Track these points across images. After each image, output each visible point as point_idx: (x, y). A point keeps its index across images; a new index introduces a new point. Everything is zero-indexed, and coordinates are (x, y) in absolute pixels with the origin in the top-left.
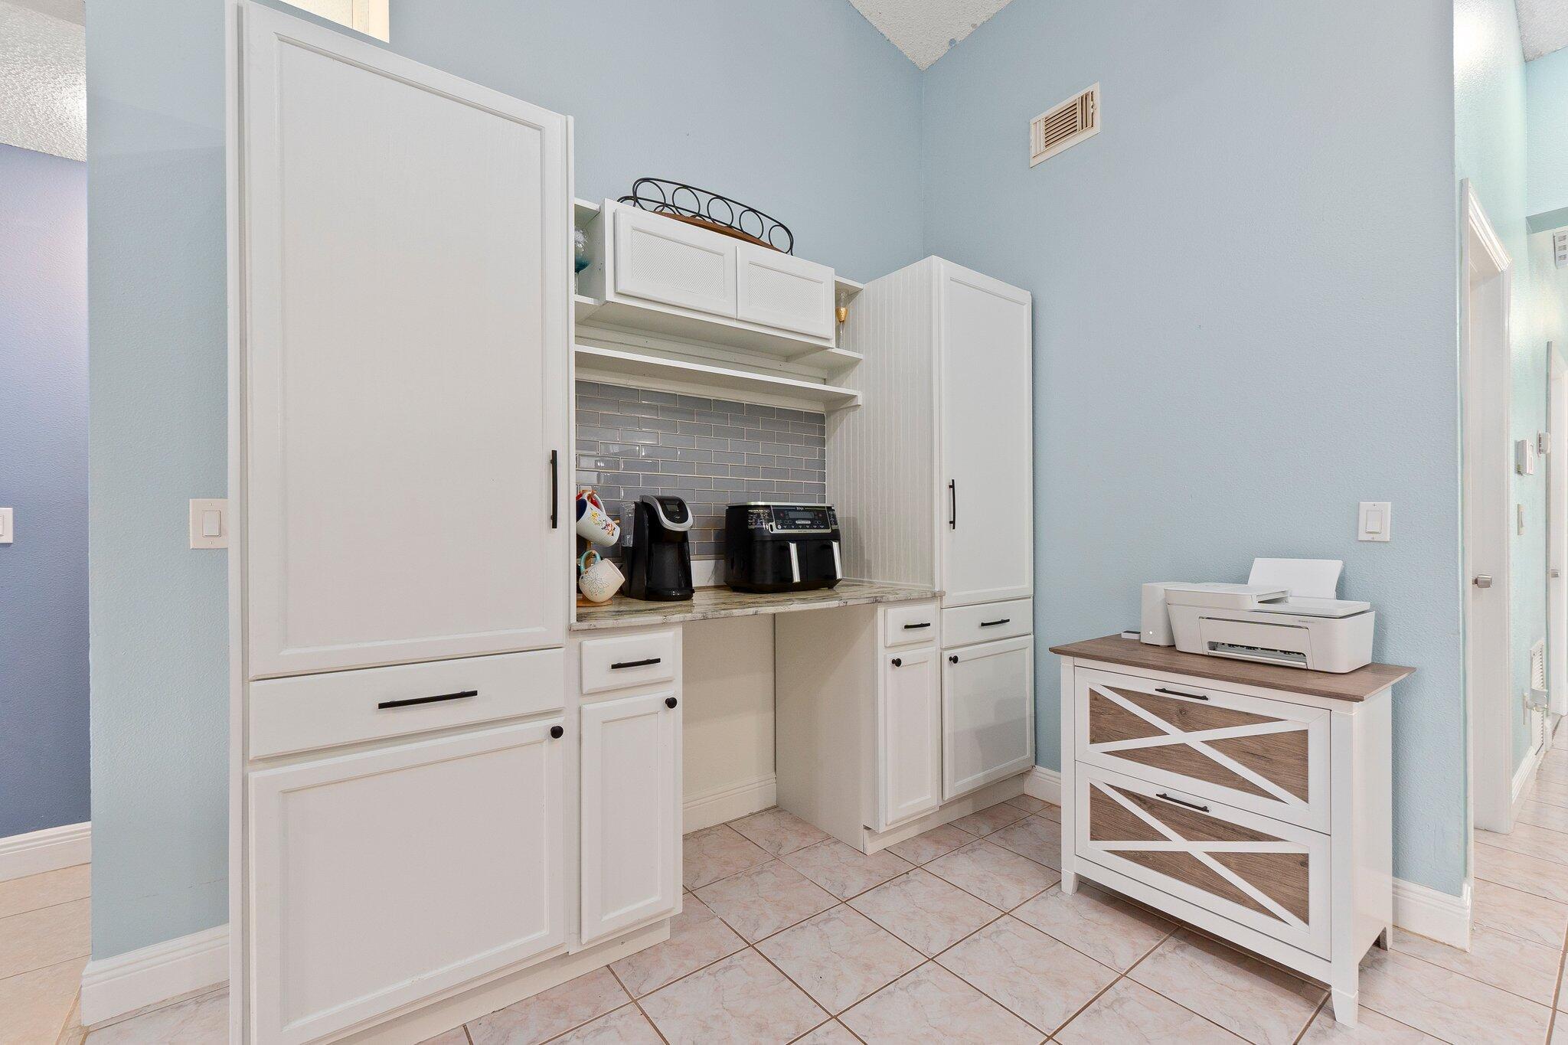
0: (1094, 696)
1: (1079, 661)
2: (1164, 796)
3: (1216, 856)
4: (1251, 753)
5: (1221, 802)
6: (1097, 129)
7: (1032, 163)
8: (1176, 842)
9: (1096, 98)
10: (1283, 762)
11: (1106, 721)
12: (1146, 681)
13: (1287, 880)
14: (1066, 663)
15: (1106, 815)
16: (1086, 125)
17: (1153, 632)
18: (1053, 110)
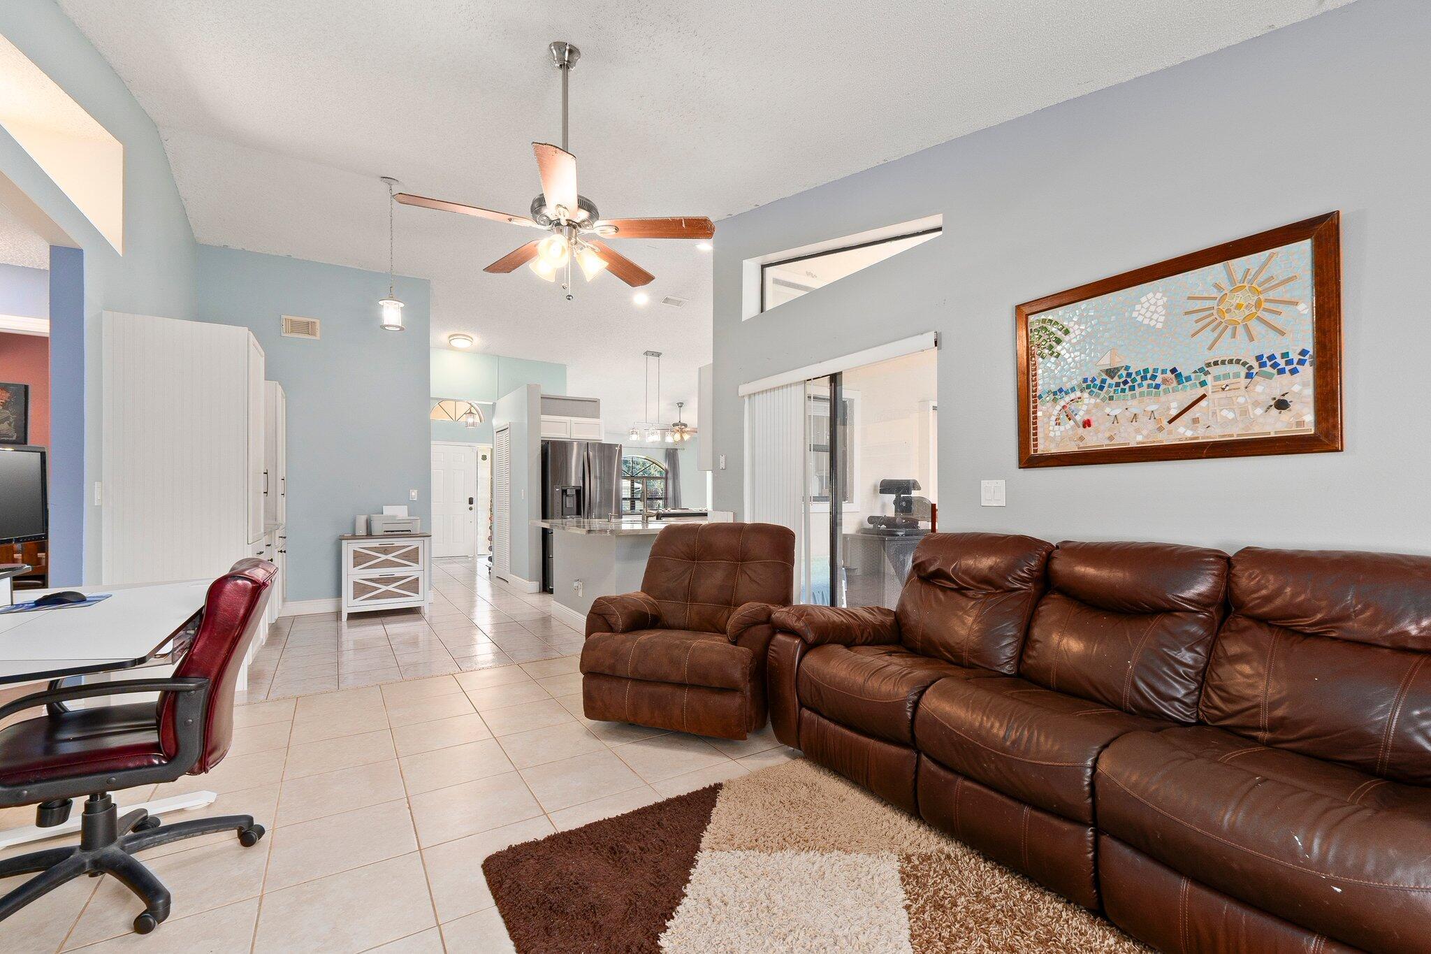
0: (355, 551)
1: (349, 541)
2: (380, 576)
3: (395, 587)
4: (404, 556)
5: (397, 572)
6: (318, 338)
7: (283, 335)
8: (384, 588)
9: (318, 326)
10: (413, 556)
11: (359, 559)
12: (374, 543)
13: (413, 586)
14: (344, 542)
15: (360, 589)
16: (314, 334)
17: (362, 531)
18: (295, 318)
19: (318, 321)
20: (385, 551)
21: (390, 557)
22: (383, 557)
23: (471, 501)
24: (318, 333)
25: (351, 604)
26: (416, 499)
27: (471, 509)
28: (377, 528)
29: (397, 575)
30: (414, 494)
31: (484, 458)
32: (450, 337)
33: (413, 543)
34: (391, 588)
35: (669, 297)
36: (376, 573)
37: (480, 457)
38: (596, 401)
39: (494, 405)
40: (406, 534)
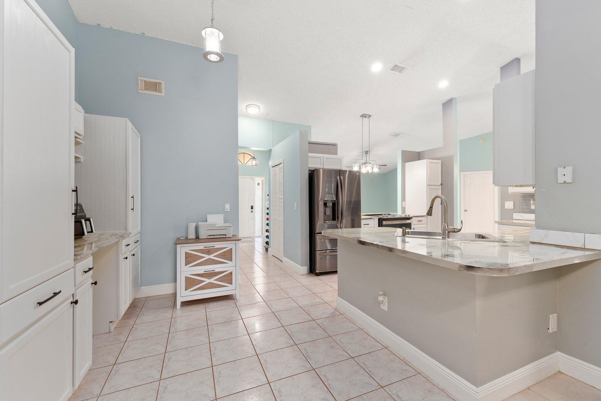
0: (186, 253)
1: (182, 245)
2: (205, 271)
3: (215, 280)
4: (222, 256)
5: (217, 268)
6: (163, 94)
7: (139, 91)
8: (207, 281)
9: (163, 86)
10: (228, 255)
11: (190, 259)
12: (201, 246)
13: (228, 278)
14: (178, 246)
15: (190, 283)
16: (160, 91)
17: (192, 236)
18: (147, 80)
19: (163, 82)
20: (208, 252)
21: (211, 257)
22: (207, 257)
23: (252, 208)
24: (163, 91)
25: (184, 295)
26: (228, 210)
27: (252, 212)
28: (203, 235)
29: (217, 270)
30: (227, 206)
31: (258, 184)
32: (246, 107)
33: (227, 245)
34: (212, 280)
35: (398, 64)
36: (201, 270)
37: (256, 184)
38: (335, 145)
39: (270, 150)
40: (223, 238)
